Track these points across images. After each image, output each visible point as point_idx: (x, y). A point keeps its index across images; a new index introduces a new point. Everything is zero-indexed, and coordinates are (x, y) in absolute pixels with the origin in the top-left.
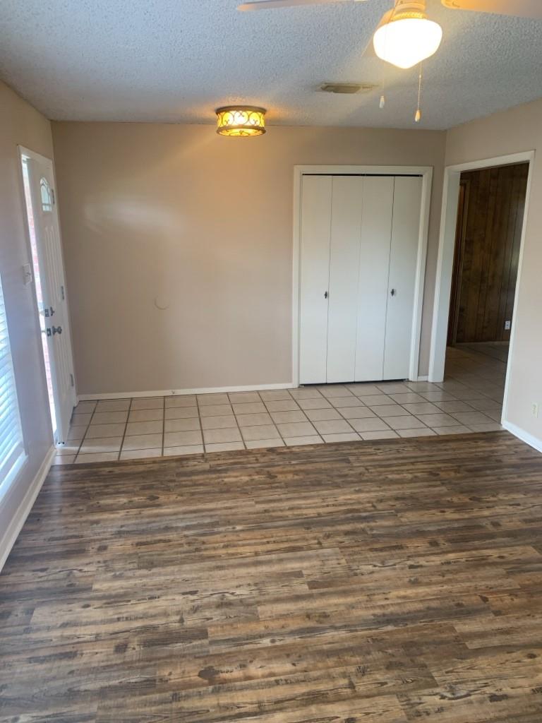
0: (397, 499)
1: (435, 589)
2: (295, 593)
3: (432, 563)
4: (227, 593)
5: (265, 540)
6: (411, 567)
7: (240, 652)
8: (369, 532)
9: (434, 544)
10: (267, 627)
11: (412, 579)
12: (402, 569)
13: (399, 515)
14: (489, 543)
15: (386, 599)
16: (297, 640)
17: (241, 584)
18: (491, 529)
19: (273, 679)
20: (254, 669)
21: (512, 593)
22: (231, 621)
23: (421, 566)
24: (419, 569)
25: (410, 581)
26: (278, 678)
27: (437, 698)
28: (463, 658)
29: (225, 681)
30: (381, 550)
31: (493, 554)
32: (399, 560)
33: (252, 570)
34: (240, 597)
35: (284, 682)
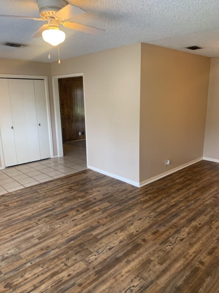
0: (60, 200)
1: (83, 225)
2: (33, 244)
3: (79, 217)
4: (5, 254)
5: (13, 230)
6: (73, 221)
7: (19, 272)
8: (54, 214)
9: (78, 211)
10: (27, 260)
11: (74, 224)
12: (70, 222)
13: (63, 205)
14: (95, 205)
15: (68, 234)
16: (41, 259)
17: (9, 249)
18: (94, 201)
19: (36, 275)
20: (27, 275)
21: (106, 218)
22: (10, 263)
23: (76, 219)
24: (75, 221)
25: (74, 225)
26: (38, 274)
27: (94, 256)
28: (97, 242)
29: (17, 285)
30: (61, 219)
31: (97, 208)
32: (68, 220)
33: (12, 242)
34: (11, 254)
35: (41, 274)
